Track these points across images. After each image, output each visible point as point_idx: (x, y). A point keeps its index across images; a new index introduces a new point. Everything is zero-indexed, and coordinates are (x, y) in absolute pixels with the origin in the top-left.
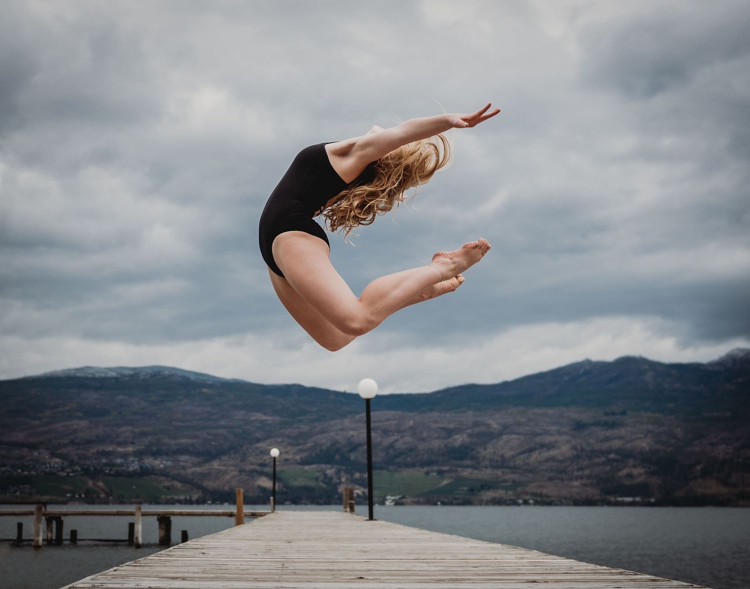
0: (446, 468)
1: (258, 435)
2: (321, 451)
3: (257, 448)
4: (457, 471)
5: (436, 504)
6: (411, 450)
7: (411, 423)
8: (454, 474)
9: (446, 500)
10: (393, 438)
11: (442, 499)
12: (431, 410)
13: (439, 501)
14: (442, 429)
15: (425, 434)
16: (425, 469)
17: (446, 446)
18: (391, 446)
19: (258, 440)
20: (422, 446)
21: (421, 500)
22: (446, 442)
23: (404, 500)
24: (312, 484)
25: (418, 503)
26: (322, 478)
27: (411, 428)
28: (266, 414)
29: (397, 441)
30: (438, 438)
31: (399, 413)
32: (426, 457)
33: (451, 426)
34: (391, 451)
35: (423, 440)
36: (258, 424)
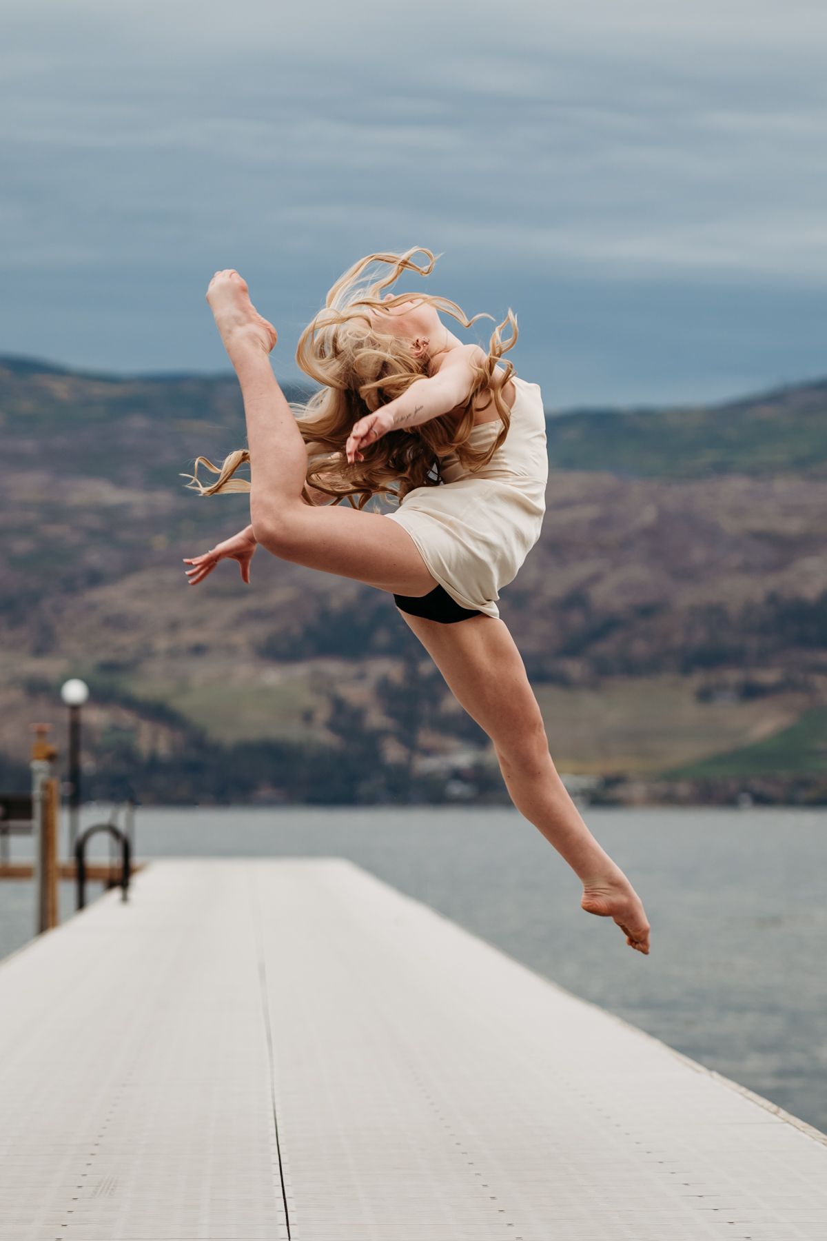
0: (769, 676)
1: (95, 558)
2: (324, 615)
3: (92, 607)
4: (807, 689)
5: (730, 801)
6: (646, 611)
7: (648, 515)
8: (800, 700)
9: (771, 790)
10: (579, 571)
11: (758, 785)
12: (721, 469)
13: (745, 789)
14: (761, 537)
15: (698, 554)
16: (697, 680)
17: (772, 599)
18: (576, 599)
19: (96, 579)
20: (687, 597)
21: (683, 789)
22: (772, 582)
23: (620, 792)
24: (293, 732)
25: (668, 800)
26: (323, 713)
27: (650, 533)
28: (121, 483)
29: (596, 578)
30: (746, 568)
31: (606, 479)
32: (700, 637)
33: (793, 526)
34: (576, 619)
35: (687, 574)
36: (94, 521)
